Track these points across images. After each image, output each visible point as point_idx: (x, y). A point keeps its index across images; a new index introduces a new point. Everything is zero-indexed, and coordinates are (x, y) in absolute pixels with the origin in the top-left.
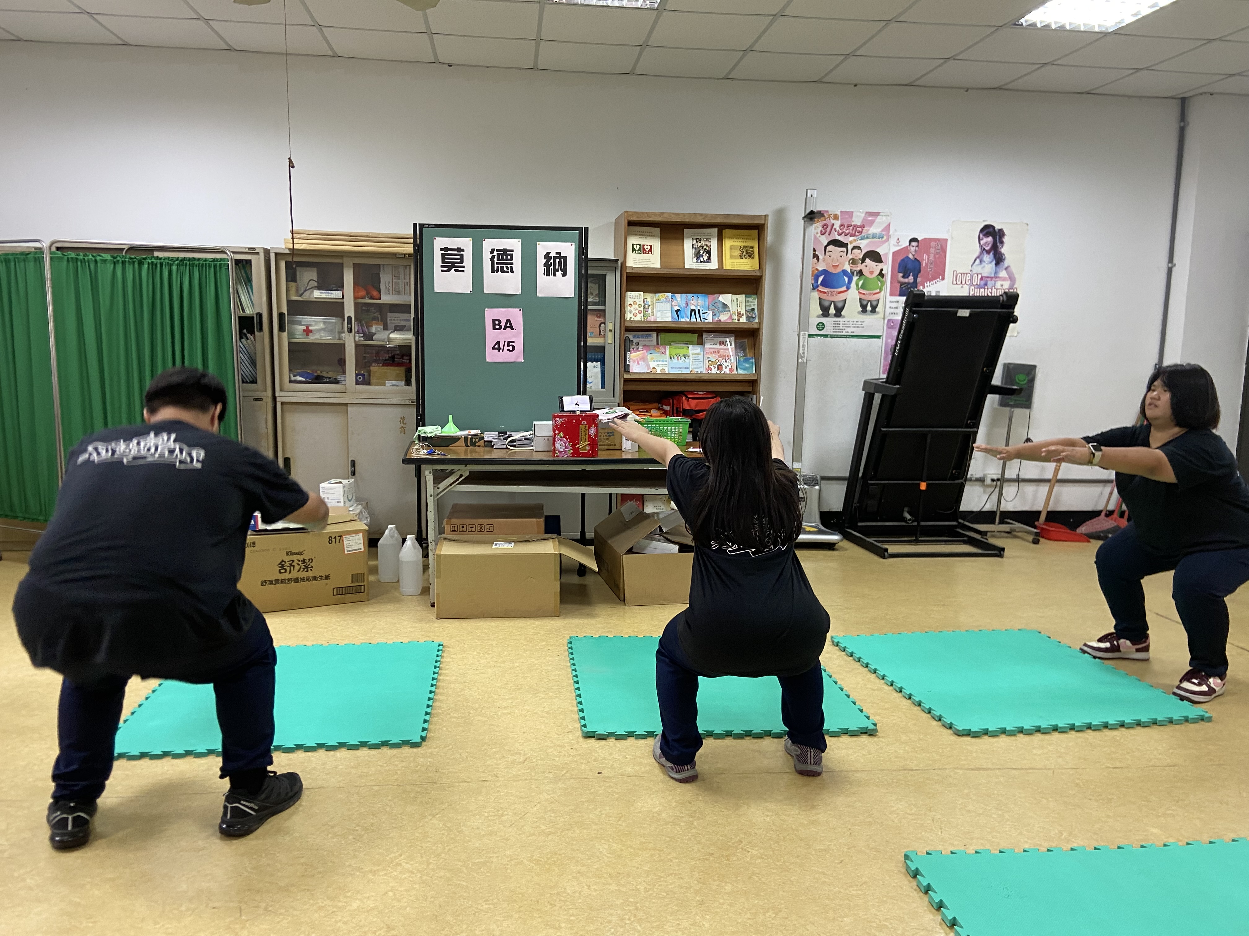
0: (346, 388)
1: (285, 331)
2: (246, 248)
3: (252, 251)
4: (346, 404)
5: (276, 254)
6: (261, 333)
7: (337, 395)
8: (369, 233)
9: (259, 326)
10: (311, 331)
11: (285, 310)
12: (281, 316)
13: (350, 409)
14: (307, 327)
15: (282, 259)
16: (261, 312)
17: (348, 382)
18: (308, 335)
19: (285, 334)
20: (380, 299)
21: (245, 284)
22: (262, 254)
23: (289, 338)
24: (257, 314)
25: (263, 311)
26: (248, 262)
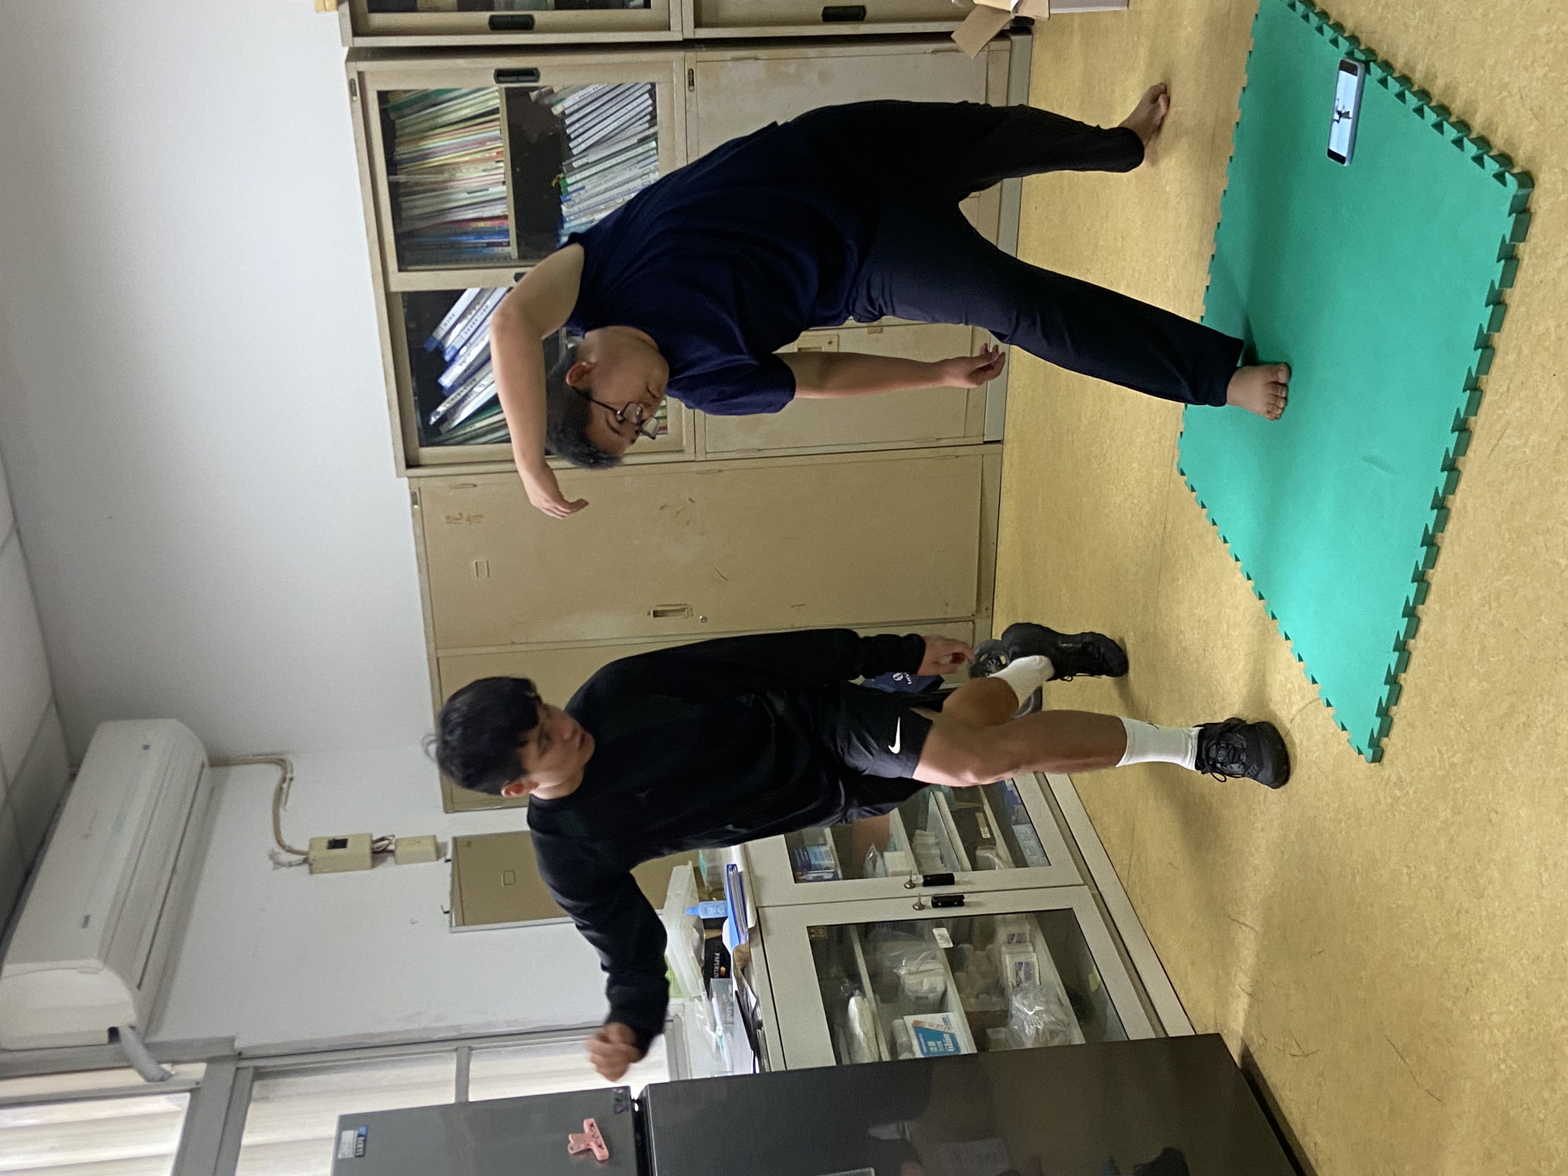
1: (531, 17)
2: (352, 101)
3: (358, 86)
5: (356, 33)
6: (540, 70)
9: (521, 78)
11: (483, 17)
12: (496, 25)
15: (367, 21)
16: (493, 71)
19: (540, 17)
21: (435, 105)
22: (362, 66)
23: (547, 9)
24: (498, 82)
25: (491, 68)
26: (383, 96)
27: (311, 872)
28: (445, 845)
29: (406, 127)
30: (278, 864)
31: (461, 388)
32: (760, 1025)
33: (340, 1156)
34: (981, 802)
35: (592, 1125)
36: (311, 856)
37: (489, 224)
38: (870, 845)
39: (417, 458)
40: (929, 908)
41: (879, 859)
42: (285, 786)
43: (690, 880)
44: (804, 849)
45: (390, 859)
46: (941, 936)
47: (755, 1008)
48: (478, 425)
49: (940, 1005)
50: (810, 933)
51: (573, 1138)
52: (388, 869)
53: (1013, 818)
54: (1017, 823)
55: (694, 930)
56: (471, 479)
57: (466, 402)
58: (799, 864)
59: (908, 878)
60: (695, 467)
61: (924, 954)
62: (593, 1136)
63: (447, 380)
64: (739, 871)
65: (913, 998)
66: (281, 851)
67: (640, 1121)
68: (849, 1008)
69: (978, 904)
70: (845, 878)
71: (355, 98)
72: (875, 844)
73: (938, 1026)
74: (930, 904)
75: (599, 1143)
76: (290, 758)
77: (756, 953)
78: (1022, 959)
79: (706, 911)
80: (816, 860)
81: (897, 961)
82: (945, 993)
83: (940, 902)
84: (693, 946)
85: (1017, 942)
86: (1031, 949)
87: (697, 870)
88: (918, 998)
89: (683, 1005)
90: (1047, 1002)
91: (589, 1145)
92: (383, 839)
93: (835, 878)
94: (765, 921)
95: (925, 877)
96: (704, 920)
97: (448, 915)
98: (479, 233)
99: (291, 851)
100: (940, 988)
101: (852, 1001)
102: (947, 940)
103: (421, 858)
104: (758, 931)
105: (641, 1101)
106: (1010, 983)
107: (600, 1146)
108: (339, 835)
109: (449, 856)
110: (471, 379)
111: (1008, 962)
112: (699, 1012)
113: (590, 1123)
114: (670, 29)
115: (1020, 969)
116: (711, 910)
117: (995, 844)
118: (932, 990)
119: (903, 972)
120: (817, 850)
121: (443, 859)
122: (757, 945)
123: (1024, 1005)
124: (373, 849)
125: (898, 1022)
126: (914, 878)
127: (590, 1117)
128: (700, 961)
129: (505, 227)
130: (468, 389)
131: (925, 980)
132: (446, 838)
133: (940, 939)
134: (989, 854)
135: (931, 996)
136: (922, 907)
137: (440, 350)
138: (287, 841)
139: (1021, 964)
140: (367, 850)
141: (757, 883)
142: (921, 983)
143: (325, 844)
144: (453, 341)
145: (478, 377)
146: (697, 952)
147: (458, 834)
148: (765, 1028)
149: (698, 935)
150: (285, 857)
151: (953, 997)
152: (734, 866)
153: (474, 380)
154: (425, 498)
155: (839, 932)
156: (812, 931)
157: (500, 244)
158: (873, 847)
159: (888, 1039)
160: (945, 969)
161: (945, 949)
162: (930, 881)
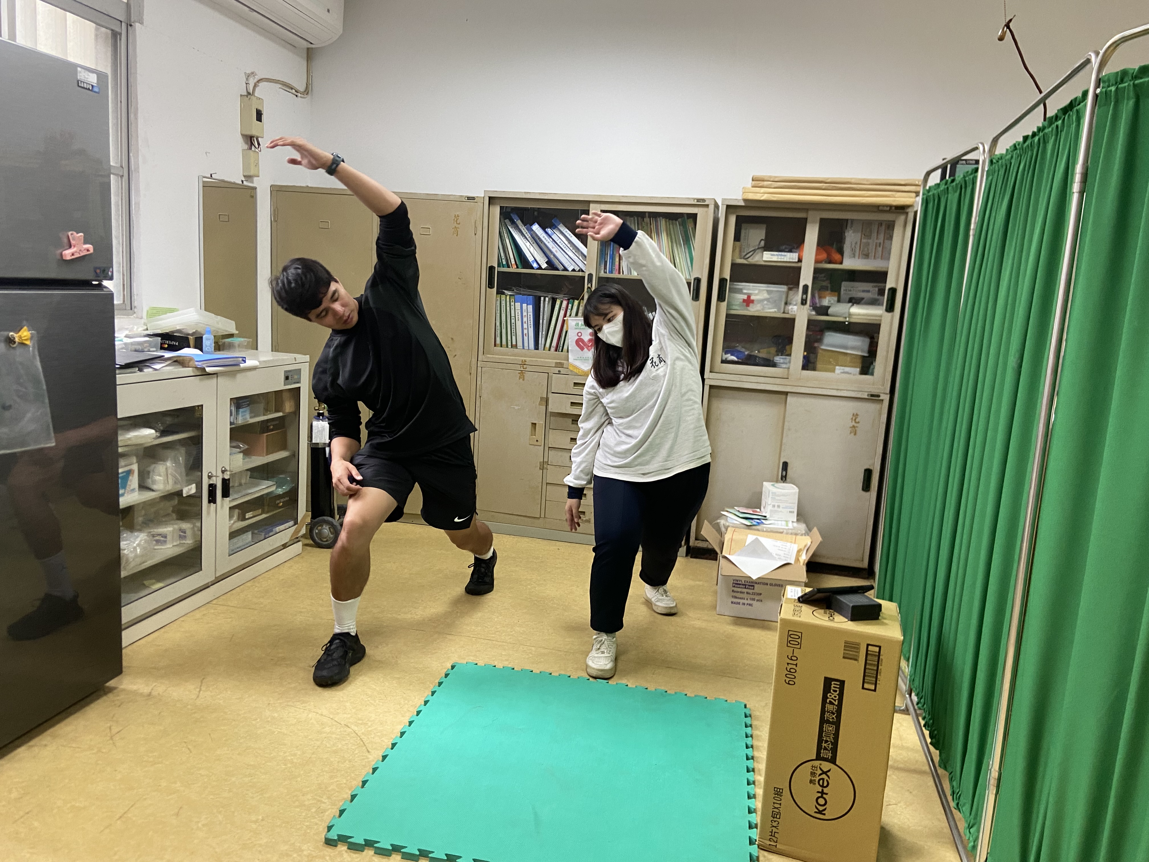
0: (788, 374)
1: (724, 300)
2: (694, 199)
3: (701, 203)
4: (786, 393)
5: (728, 207)
6: (698, 302)
7: (778, 381)
8: (851, 179)
9: (695, 291)
10: (753, 301)
11: (727, 276)
12: (722, 282)
13: (790, 398)
14: (749, 297)
15: (733, 213)
16: (700, 277)
17: (792, 366)
18: (748, 305)
19: (724, 304)
20: (841, 263)
22: (712, 207)
23: (727, 310)
24: (695, 279)
25: (702, 276)
26: (694, 217)
27: (241, 95)
28: (252, 182)
29: (673, 226)
30: (248, 76)
31: (529, 235)
32: (141, 370)
33: (79, 69)
34: (267, 512)
35: (88, 250)
36: (252, 97)
37: (617, 263)
38: (247, 445)
39: (494, 204)
40: (209, 481)
41: (238, 450)
42: (294, 91)
43: (226, 331)
44: (248, 405)
45: (246, 147)
46: (190, 489)
47: (152, 368)
48: (507, 241)
49: (143, 487)
50: (198, 406)
51: (81, 236)
52: (240, 144)
53: (256, 531)
54: (253, 533)
55: (194, 331)
56: (479, 233)
57: (521, 236)
58: (240, 402)
59: (228, 469)
60: (474, 360)
61: (180, 478)
62: (80, 250)
63: (536, 227)
64: (241, 365)
65: (148, 469)
66: (256, 80)
67: (85, 284)
68: (148, 429)
69: (208, 513)
70: (231, 429)
71: (696, 201)
72: (248, 448)
73: (130, 485)
74: (211, 482)
75: (76, 254)
76: (309, 97)
77: (189, 371)
78: (169, 538)
79: (207, 339)
80: (242, 412)
81: (175, 460)
82: (153, 490)
83: (212, 488)
84: (183, 329)
85: (180, 535)
86: (175, 544)
87: (231, 336)
88: (149, 472)
89: (142, 318)
90: (142, 556)
91: (74, 246)
92: (259, 144)
93: (231, 424)
94: (208, 379)
95: (229, 479)
96: (202, 337)
97: (210, 176)
98: (613, 258)
99: (255, 86)
100: (155, 487)
101: (153, 431)
102: (188, 492)
103: (246, 165)
104: (203, 373)
105: (100, 286)
106: (152, 530)
107: (73, 255)
108: (264, 117)
109: (245, 183)
110: (534, 241)
111: (167, 529)
112: (138, 328)
113: (90, 249)
114: (710, 372)
115: (162, 537)
116: (208, 342)
117: (242, 521)
118: (154, 482)
119: (169, 464)
120: (248, 412)
121: (243, 179)
122: (193, 371)
123: (141, 541)
124: (253, 137)
125: (134, 460)
126: (228, 473)
127: (94, 250)
128: (173, 332)
129: (614, 272)
130: (529, 239)
131: (161, 478)
132: (256, 183)
133: (188, 489)
134: (235, 518)
135: (150, 481)
136: (210, 477)
137: (553, 227)
138: (261, 84)
139: (166, 537)
140: (254, 133)
141: (232, 374)
142: (160, 476)
143: (260, 108)
144: (557, 236)
145: (535, 245)
146: (179, 331)
147: (258, 190)
148: (139, 373)
149: (191, 332)
150: (252, 82)
151: (148, 496)
152: (245, 361)
153: (533, 243)
154: (471, 204)
155: (198, 425)
156: (200, 408)
157: (605, 268)
158: (246, 447)
159: (126, 453)
160: (168, 491)
161: (182, 491)
162: (226, 483)
